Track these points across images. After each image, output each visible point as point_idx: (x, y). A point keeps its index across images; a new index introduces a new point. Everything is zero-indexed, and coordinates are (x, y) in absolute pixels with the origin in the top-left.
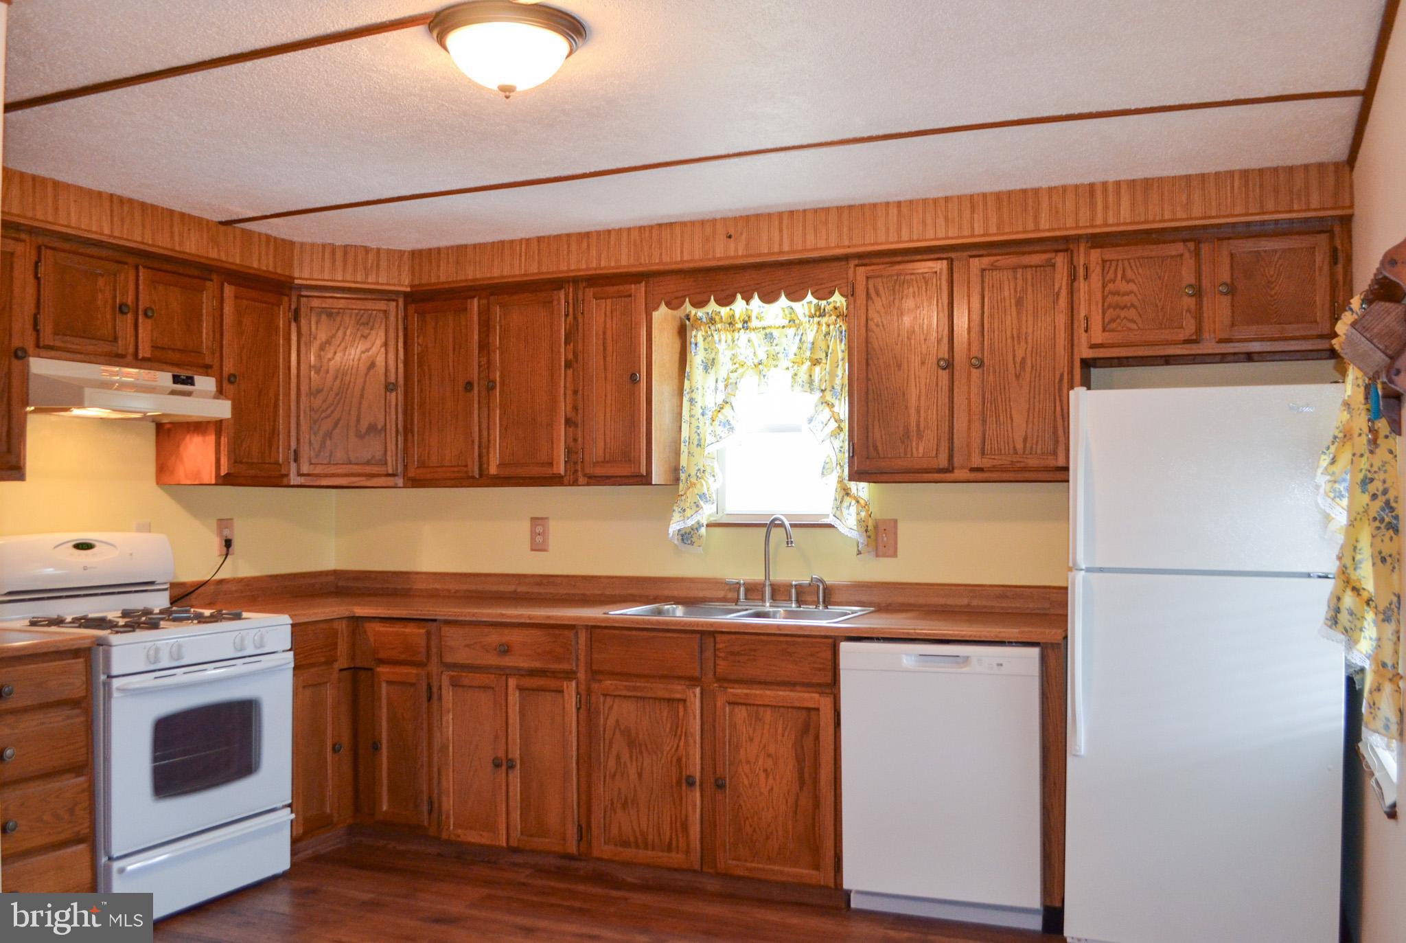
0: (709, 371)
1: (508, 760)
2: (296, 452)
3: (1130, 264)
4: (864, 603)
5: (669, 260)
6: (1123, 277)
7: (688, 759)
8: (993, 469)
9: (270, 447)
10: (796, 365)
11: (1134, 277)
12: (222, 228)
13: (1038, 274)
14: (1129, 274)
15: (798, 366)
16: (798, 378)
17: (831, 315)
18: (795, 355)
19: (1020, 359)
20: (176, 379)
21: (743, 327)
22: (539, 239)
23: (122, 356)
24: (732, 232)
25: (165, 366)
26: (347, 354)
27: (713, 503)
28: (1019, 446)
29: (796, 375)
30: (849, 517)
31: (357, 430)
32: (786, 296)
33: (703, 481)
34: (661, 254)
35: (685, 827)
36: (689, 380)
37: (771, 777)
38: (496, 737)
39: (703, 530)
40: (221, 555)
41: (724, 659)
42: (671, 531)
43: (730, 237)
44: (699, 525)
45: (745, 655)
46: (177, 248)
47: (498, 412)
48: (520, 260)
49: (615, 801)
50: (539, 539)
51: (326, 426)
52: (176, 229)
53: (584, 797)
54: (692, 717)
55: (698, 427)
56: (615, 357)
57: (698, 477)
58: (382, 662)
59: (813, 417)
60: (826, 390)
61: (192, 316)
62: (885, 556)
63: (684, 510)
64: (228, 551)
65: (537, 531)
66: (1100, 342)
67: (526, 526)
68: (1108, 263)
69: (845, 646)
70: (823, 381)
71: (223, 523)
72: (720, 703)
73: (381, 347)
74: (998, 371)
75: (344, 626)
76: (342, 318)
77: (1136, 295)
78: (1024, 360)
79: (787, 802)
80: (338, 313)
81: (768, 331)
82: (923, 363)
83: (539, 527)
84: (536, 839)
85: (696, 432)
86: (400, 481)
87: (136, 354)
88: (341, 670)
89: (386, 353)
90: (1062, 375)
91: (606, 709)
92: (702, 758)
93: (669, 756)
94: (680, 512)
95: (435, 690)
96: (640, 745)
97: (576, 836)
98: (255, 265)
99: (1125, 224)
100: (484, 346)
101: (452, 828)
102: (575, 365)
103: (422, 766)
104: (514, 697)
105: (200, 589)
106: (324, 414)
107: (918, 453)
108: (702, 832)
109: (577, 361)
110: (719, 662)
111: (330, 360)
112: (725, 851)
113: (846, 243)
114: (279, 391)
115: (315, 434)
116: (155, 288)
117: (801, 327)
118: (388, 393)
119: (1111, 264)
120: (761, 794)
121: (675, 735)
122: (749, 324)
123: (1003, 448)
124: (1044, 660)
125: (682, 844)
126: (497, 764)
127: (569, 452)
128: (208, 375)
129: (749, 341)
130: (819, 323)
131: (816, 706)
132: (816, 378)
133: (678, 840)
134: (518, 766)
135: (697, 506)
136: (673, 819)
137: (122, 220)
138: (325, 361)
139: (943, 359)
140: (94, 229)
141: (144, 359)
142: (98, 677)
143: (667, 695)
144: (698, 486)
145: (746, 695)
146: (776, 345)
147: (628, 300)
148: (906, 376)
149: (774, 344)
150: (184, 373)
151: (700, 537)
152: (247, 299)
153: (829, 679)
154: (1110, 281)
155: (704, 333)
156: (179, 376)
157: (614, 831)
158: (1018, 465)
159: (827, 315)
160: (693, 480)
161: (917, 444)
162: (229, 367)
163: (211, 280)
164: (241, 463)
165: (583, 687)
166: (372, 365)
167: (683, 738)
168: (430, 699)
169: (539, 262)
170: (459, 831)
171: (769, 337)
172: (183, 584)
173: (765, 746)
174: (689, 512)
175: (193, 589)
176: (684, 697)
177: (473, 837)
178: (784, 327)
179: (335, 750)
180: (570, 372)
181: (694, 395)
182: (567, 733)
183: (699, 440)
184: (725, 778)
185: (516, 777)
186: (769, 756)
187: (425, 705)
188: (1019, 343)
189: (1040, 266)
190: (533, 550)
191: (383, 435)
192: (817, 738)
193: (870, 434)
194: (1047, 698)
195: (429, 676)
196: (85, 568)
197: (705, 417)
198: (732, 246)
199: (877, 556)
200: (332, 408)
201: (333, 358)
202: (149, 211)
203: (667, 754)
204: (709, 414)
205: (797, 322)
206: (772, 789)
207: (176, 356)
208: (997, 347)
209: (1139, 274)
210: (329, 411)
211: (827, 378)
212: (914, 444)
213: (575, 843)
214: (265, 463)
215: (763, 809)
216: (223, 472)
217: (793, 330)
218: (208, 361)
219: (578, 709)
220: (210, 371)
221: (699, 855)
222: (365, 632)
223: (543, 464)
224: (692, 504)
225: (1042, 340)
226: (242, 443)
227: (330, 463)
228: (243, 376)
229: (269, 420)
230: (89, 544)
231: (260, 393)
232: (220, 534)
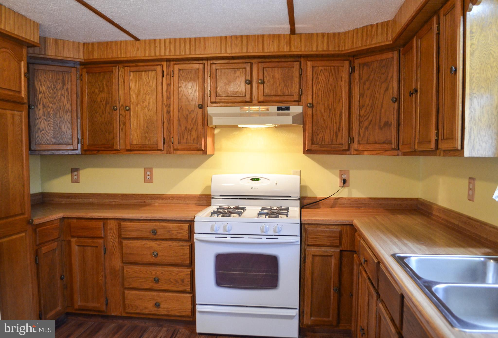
9: (337, 136)
12: (292, 36)
20: (279, 109)
23: (251, 102)
25: (272, 104)
26: (375, 85)
31: (379, 125)
50: (471, 193)
51: (366, 124)
52: (265, 43)
61: (288, 79)
64: (344, 185)
65: (470, 187)
67: (466, 183)
71: (342, 172)
83: (471, 185)
86: (400, 153)
87: (258, 100)
89: (393, 81)
106: (365, 118)
111: (368, 89)
115: (361, 129)
116: (266, 70)
118: (393, 103)
128: (299, 105)
141: (260, 102)
150: (283, 106)
152: (321, 66)
156: (281, 107)
162: (309, 100)
163: (299, 61)
166: (387, 89)
179: (335, 289)
191: (391, 127)
200: (368, 114)
207: (278, 99)
210: (367, 116)
214: (333, 144)
216: (306, 149)
218: (298, 98)
220: (300, 103)
226: (318, 135)
227: (367, 144)
228: (319, 103)
229: (336, 123)
230: (257, 179)
231: (330, 110)
232: (340, 177)
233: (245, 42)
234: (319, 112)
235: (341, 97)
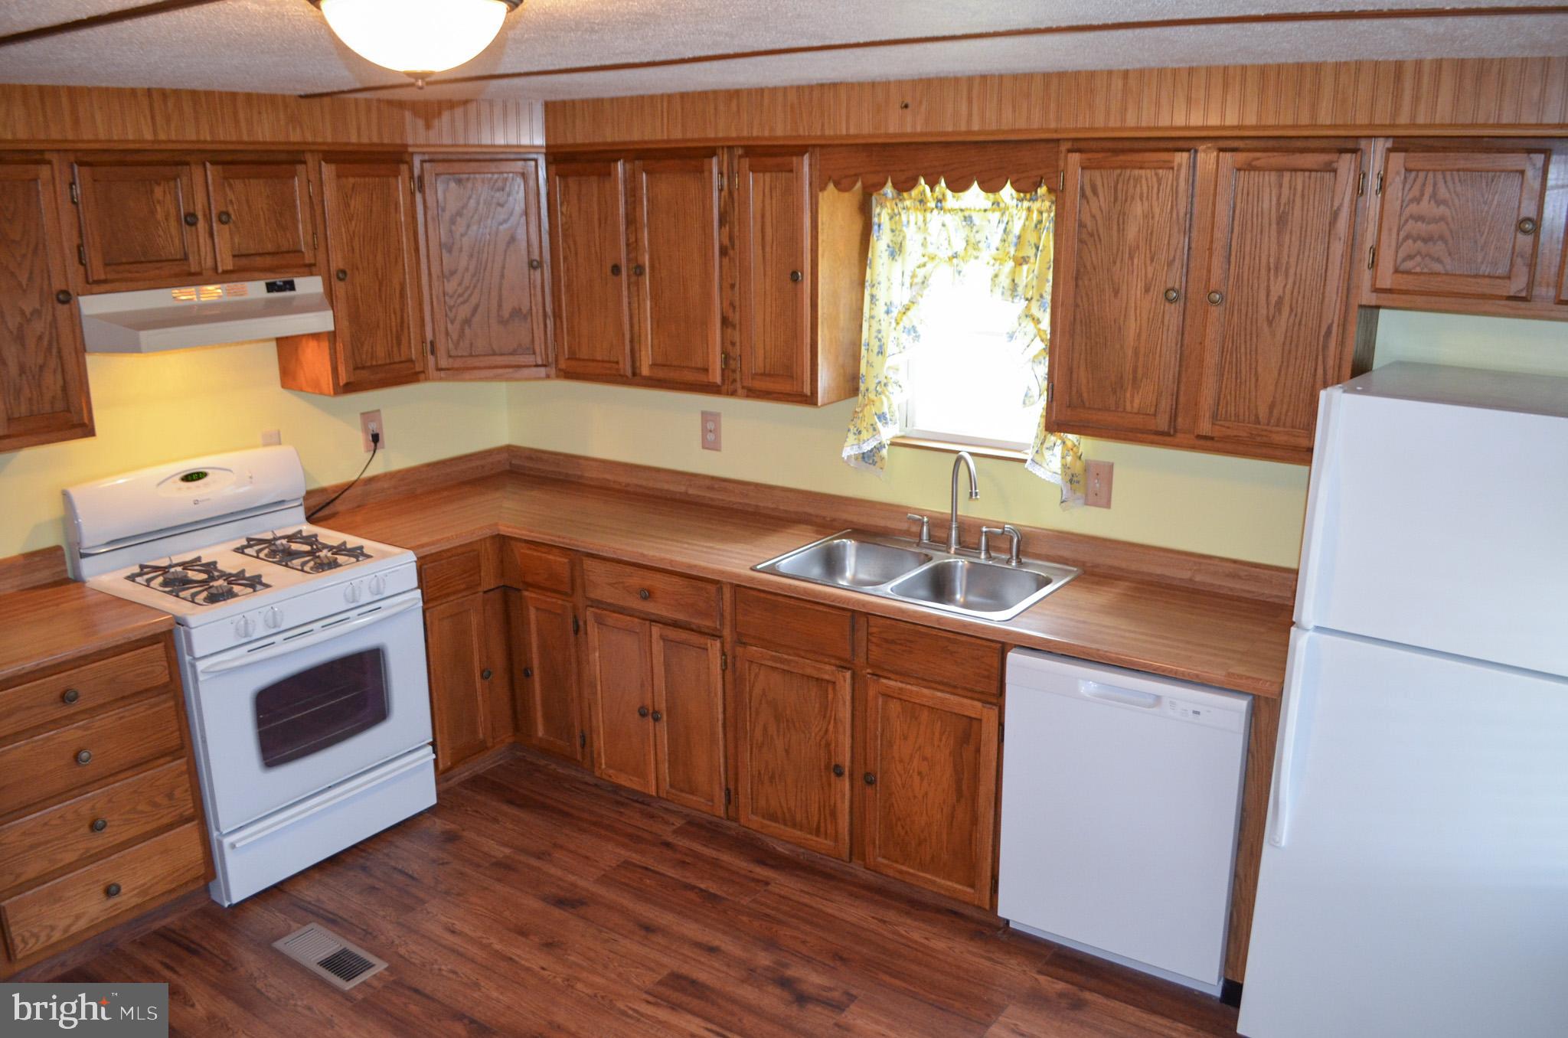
0: (897, 257)
1: (655, 712)
2: (432, 343)
3: (1444, 178)
4: (1067, 559)
5: (832, 133)
6: (1434, 196)
7: (836, 746)
8: (1224, 439)
9: (399, 344)
10: (998, 262)
11: (1447, 195)
12: (303, 102)
13: (1313, 180)
14: (1443, 193)
15: (1000, 264)
16: (997, 281)
17: (1043, 201)
18: (998, 249)
19: (1276, 298)
20: (271, 287)
21: (937, 207)
22: (683, 96)
23: (199, 274)
24: (908, 100)
25: (256, 274)
26: (482, 226)
27: (895, 423)
28: (1263, 411)
29: (996, 276)
30: (1053, 458)
31: (499, 315)
32: (979, 184)
33: (883, 397)
34: (823, 125)
35: (833, 814)
36: (870, 268)
37: (925, 781)
38: (642, 685)
39: (884, 452)
40: (368, 451)
41: (877, 645)
42: (845, 455)
43: (906, 106)
44: (879, 447)
45: (900, 644)
46: (245, 138)
47: (648, 303)
48: (662, 120)
49: (762, 772)
50: (711, 437)
51: (464, 312)
52: (241, 116)
53: (731, 762)
54: (841, 702)
55: (879, 331)
56: (774, 248)
57: (877, 391)
58: (529, 586)
59: (1014, 333)
60: (1032, 298)
61: (283, 209)
62: (1095, 504)
63: (860, 433)
64: (376, 446)
65: (709, 428)
66: (1388, 287)
67: (697, 420)
68: (1413, 174)
69: (1013, 658)
70: (1030, 287)
71: (367, 417)
72: (871, 693)
73: (521, 216)
74: (1244, 312)
75: (488, 545)
76: (474, 184)
77: (1447, 224)
78: (1280, 301)
79: (942, 812)
80: (468, 179)
81: (966, 213)
82: (1147, 290)
83: (711, 423)
84: (683, 795)
85: (876, 337)
86: (553, 371)
87: (216, 268)
88: (485, 592)
89: (527, 223)
90: (1329, 328)
91: (752, 677)
92: (852, 748)
93: (818, 738)
94: (855, 434)
95: (581, 623)
96: (787, 721)
97: (723, 800)
98: (354, 139)
99: (1442, 126)
100: (631, 221)
101: (603, 766)
102: (731, 252)
103: (572, 700)
104: (658, 647)
105: (346, 493)
106: (461, 299)
107: (1132, 407)
108: (851, 824)
109: (733, 248)
110: (873, 647)
111: (462, 235)
112: (874, 847)
113: (1053, 125)
114: (405, 278)
115: (452, 322)
116: (230, 186)
117: (1007, 213)
118: (532, 271)
119: (1417, 176)
120: (915, 797)
121: (824, 717)
122: (944, 203)
123: (1241, 414)
124: (1254, 712)
125: (830, 829)
126: (643, 713)
127: (727, 358)
128: (311, 274)
129: (944, 225)
130: (1029, 209)
131: (979, 717)
132: (1022, 281)
133: (826, 826)
134: (665, 718)
135: (874, 430)
136: (822, 804)
137: (168, 120)
138: (457, 236)
139: (1173, 289)
140: (131, 137)
141: (225, 272)
142: (184, 660)
143: (815, 674)
144: (877, 404)
145: (901, 689)
146: (977, 232)
147: (789, 175)
148: (1124, 306)
149: (974, 231)
150: (279, 279)
151: (882, 459)
152: (353, 176)
153: (994, 690)
154: (1412, 201)
155: (890, 211)
156: (274, 284)
157: (762, 802)
158: (1259, 439)
159: (1040, 200)
160: (872, 396)
161: (1132, 396)
162: (337, 262)
163: (305, 163)
164: (363, 368)
165: (728, 647)
166: (512, 239)
167: (832, 722)
168: (577, 631)
169: (683, 126)
170: (611, 772)
171: (968, 219)
172: (323, 491)
173: (920, 748)
174: (865, 435)
175: (337, 494)
176: (833, 680)
177: (623, 780)
178: (985, 210)
179: (486, 674)
180: (726, 261)
181: (875, 292)
182: (713, 695)
183: (881, 347)
184: (876, 774)
185: (663, 727)
186: (925, 759)
187: (572, 639)
188: (1276, 277)
189: (1317, 171)
190: (704, 447)
191: (529, 320)
192: (978, 751)
193: (1075, 376)
194: (1253, 756)
195: (575, 608)
196: (196, 502)
197: (890, 315)
198: (909, 119)
199: (1086, 503)
200: (469, 292)
201: (466, 233)
202: (203, 99)
203: (816, 735)
204: (895, 313)
205: (1002, 205)
206: (926, 794)
207: (268, 261)
208: (1245, 278)
209: (1455, 192)
210: (466, 295)
211: (1035, 283)
212: (1128, 395)
213: (723, 808)
214: (395, 363)
215: (916, 812)
216: (342, 382)
217: (997, 215)
218: (309, 258)
219: (724, 671)
220: (314, 269)
221: (847, 846)
222: (512, 550)
223: (698, 369)
224: (869, 426)
225: (1309, 272)
226: (362, 345)
227: (471, 355)
228: (357, 269)
229: (395, 313)
230: (198, 473)
231: (381, 284)
232: (365, 429)
233: (187, 107)
234: (359, 289)
235: (400, 250)
